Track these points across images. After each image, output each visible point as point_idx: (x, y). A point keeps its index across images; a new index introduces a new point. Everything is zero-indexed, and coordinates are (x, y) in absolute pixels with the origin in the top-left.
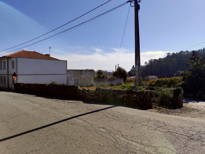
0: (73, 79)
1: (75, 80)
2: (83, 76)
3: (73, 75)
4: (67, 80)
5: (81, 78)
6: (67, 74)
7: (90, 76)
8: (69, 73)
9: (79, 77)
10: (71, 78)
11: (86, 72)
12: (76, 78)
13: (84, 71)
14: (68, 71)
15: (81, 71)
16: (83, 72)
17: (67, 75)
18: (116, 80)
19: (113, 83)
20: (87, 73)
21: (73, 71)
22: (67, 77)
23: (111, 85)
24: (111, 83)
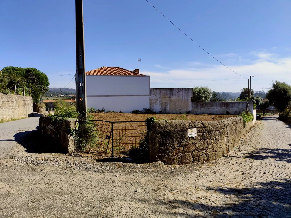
0: (158, 102)
1: (162, 104)
2: (174, 98)
3: (158, 96)
4: (151, 104)
5: (171, 100)
6: (150, 95)
7: (185, 98)
8: (153, 93)
9: (169, 99)
10: (156, 100)
11: (179, 92)
12: (163, 101)
13: (177, 90)
14: (152, 90)
15: (171, 90)
16: (174, 92)
17: (150, 97)
18: (236, 104)
19: (230, 110)
20: (181, 93)
21: (158, 91)
22: (150, 100)
23: (225, 113)
24: (226, 110)
